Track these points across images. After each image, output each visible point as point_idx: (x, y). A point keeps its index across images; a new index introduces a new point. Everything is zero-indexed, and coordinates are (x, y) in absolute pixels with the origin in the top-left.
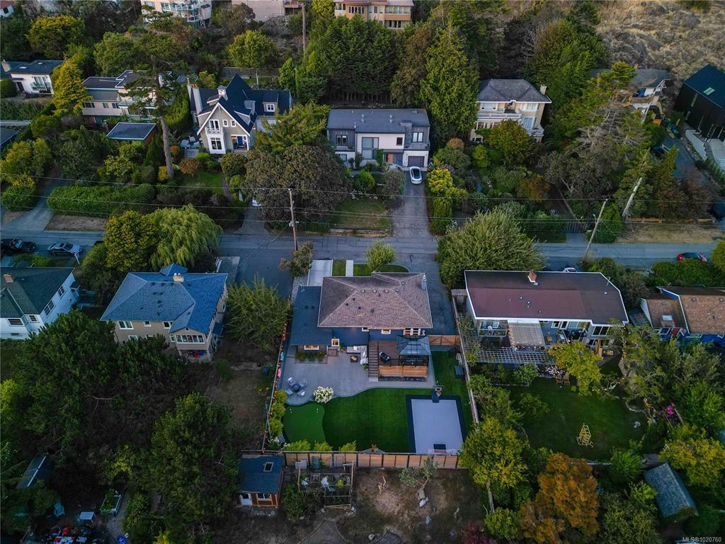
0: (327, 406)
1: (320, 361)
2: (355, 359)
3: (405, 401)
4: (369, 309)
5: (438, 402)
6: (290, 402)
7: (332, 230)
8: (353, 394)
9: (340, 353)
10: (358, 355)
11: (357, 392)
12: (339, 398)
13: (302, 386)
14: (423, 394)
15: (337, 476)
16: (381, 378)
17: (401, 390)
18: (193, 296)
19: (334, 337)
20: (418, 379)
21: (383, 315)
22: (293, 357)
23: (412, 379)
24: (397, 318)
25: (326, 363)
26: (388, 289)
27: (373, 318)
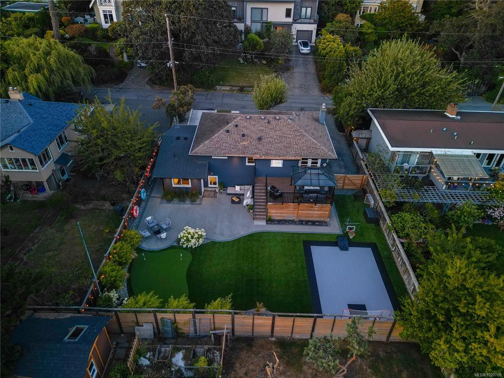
0: (195, 252)
1: (193, 202)
2: (236, 199)
3: (302, 248)
4: (255, 136)
5: (347, 250)
6: (145, 246)
7: (218, 87)
8: (231, 239)
9: (218, 194)
10: (240, 196)
11: (237, 236)
12: (214, 243)
13: (164, 227)
14: (326, 240)
15: (200, 350)
16: (270, 221)
17: (296, 235)
18: (31, 116)
19: (212, 174)
20: (317, 223)
21: (273, 144)
22: (160, 197)
23: (310, 223)
24: (290, 147)
25: (200, 204)
26: (280, 116)
27: (260, 146)
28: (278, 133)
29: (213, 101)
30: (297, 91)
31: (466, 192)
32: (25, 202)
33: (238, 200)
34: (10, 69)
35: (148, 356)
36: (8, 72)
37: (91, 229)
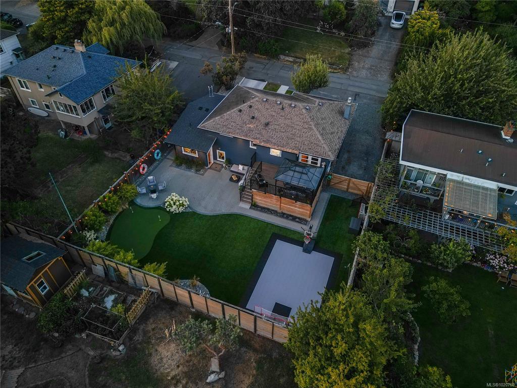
0: (175, 217)
1: (197, 171)
2: (235, 178)
3: (269, 240)
4: (263, 121)
5: (309, 252)
6: (139, 201)
7: (282, 57)
9: (223, 169)
10: (239, 176)
12: (194, 214)
13: (160, 188)
14: (296, 238)
16: (254, 206)
17: (270, 226)
18: (86, 67)
19: (220, 149)
20: (297, 220)
21: (277, 132)
22: (172, 160)
23: (291, 218)
24: (293, 139)
25: (203, 175)
26: (296, 104)
27: (264, 132)
28: (287, 122)
29: (269, 72)
30: (364, 73)
31: (472, 228)
32: (72, 140)
33: (237, 179)
34: (91, 20)
35: (90, 290)
36: (88, 22)
37: (106, 175)
